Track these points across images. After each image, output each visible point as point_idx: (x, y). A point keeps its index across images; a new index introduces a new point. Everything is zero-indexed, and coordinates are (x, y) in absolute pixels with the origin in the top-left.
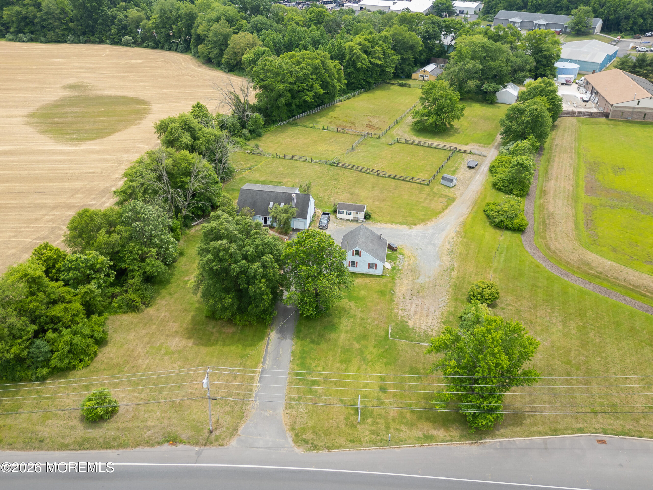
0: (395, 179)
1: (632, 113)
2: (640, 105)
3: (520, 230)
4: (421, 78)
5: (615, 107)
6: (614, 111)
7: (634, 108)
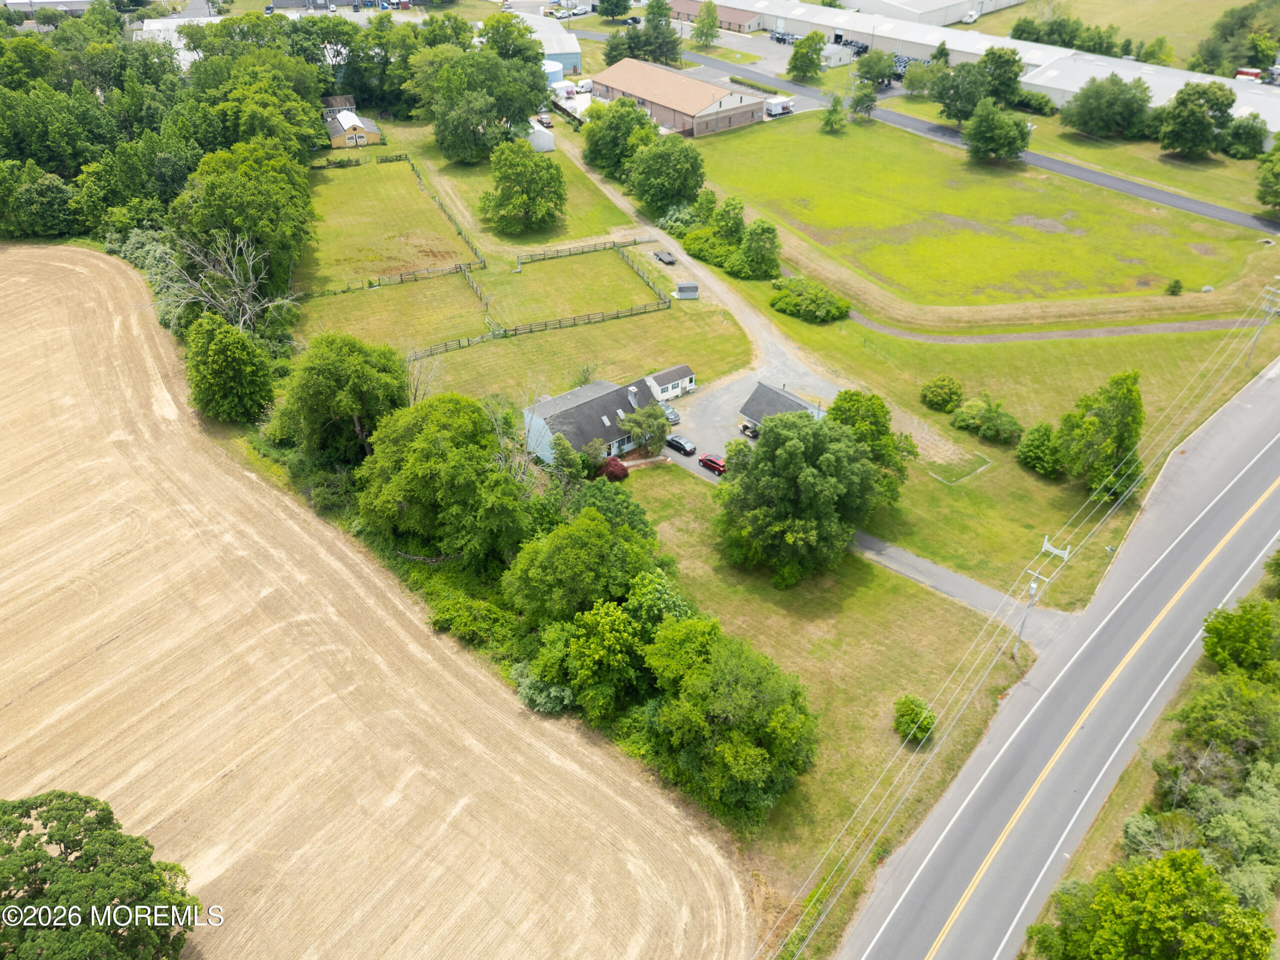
0: (618, 317)
1: (717, 120)
2: (724, 108)
3: (843, 316)
4: (353, 143)
5: (700, 117)
6: (699, 124)
7: (717, 113)
